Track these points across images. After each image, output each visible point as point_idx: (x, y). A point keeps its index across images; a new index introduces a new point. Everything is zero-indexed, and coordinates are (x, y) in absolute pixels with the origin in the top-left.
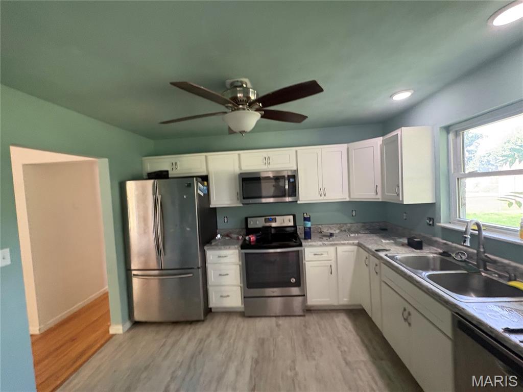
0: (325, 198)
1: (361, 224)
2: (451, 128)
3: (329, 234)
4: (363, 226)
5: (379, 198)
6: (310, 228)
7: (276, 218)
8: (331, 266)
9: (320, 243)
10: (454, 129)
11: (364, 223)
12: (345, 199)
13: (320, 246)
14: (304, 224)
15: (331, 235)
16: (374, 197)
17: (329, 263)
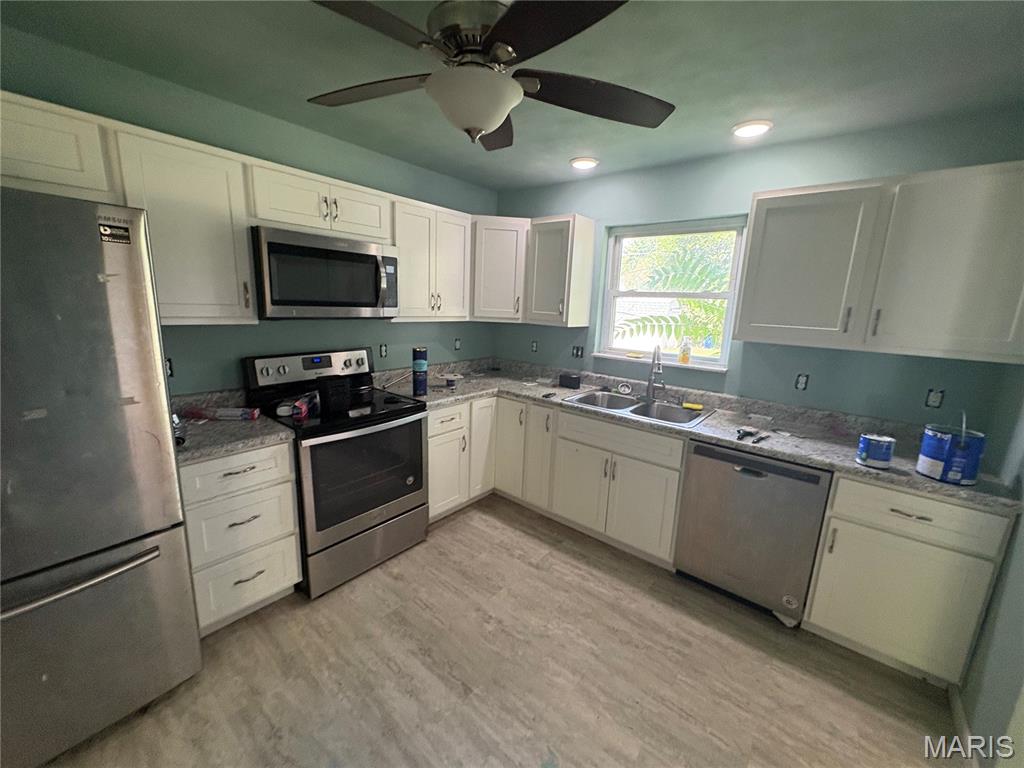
0: (439, 313)
1: (469, 363)
2: (613, 230)
3: (445, 383)
4: (469, 366)
5: (519, 318)
6: (426, 372)
7: (330, 357)
8: (464, 438)
9: (452, 399)
10: (614, 232)
11: (471, 361)
12: (465, 317)
13: (452, 404)
14: (414, 364)
15: (450, 383)
16: (512, 316)
17: (460, 434)
